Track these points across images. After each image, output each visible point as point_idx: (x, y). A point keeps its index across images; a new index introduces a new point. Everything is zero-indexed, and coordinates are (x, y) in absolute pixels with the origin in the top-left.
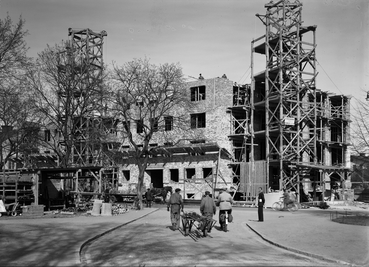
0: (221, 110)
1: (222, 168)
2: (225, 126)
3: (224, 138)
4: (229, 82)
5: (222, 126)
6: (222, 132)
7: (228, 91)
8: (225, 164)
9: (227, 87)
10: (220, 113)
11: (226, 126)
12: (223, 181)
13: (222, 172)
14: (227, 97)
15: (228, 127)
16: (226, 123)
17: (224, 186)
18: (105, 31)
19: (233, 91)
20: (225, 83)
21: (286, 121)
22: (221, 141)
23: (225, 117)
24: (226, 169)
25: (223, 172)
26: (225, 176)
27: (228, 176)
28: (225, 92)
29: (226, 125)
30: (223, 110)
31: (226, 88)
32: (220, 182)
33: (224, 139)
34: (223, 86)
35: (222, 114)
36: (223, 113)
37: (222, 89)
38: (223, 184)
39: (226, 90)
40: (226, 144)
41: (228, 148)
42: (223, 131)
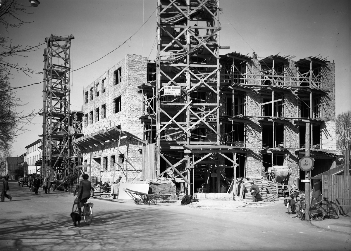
0: (130, 90)
1: (131, 153)
2: (135, 107)
3: (134, 120)
4: (142, 59)
5: (132, 108)
6: (132, 115)
7: (140, 69)
8: (135, 150)
9: (138, 64)
10: (129, 94)
11: (137, 108)
12: (132, 168)
13: (131, 159)
14: (139, 75)
15: (140, 108)
16: (138, 104)
17: (134, 173)
18: (72, 35)
19: (147, 68)
20: (136, 60)
21: (166, 91)
22: (130, 124)
23: (135, 98)
24: (137, 155)
25: (133, 159)
26: (135, 162)
27: (139, 162)
28: (136, 70)
29: (138, 106)
30: (132, 90)
31: (138, 66)
32: (129, 169)
33: (133, 122)
34: (132, 64)
35: (132, 95)
36: (133, 93)
37: (132, 67)
38: (133, 171)
39: (137, 68)
40: (137, 128)
41: (140, 131)
42: (133, 113)
